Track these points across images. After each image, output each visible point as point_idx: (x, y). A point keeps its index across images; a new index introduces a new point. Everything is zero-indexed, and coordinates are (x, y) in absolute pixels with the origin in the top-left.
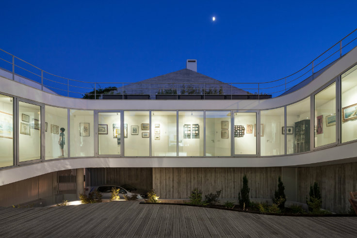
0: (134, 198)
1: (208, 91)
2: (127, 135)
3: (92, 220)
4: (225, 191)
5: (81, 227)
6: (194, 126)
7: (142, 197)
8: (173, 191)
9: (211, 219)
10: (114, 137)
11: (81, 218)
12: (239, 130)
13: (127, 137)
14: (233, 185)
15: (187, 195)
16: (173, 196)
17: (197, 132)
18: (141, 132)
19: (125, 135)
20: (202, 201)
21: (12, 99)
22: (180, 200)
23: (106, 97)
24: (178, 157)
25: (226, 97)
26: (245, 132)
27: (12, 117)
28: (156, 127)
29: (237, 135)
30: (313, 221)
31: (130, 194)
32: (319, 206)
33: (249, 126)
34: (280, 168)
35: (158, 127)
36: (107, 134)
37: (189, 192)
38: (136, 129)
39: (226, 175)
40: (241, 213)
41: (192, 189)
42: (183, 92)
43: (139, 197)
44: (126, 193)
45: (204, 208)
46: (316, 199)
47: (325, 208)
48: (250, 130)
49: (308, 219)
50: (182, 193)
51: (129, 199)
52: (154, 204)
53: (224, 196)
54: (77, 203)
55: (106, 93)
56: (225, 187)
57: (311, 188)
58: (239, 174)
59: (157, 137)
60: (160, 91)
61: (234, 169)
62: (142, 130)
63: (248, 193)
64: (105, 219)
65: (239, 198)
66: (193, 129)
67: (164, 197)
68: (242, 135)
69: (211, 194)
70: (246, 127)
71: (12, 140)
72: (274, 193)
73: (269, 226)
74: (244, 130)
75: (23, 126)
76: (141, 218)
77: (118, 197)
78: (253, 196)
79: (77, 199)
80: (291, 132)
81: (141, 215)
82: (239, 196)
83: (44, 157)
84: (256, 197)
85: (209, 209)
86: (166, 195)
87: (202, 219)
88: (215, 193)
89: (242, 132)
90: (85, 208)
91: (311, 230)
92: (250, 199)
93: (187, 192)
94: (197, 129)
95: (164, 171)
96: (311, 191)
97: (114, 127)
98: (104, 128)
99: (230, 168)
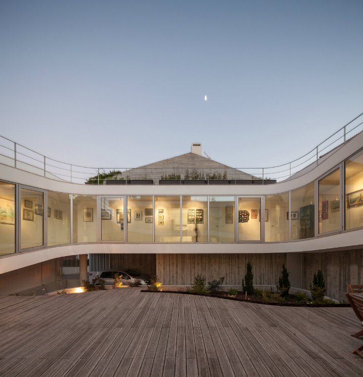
0: (137, 285)
1: (212, 175)
2: (130, 220)
3: (91, 310)
4: (230, 277)
5: (79, 318)
6: (197, 211)
7: (146, 282)
8: (177, 277)
9: (210, 310)
10: (118, 223)
11: (80, 308)
12: (244, 215)
13: (130, 222)
14: (237, 272)
15: (191, 281)
16: (177, 282)
17: (201, 217)
18: (144, 217)
19: (129, 221)
20: (205, 288)
21: (14, 186)
22: (183, 286)
23: (110, 183)
24: (181, 243)
25: (230, 182)
26: (250, 217)
27: (14, 203)
28: (160, 212)
29: (242, 220)
30: (314, 312)
31: (133, 280)
32: (321, 295)
33: (253, 211)
34: (285, 254)
35: (162, 212)
36: (111, 219)
37: (193, 278)
38: (140, 215)
39: (231, 260)
40: (242, 302)
41: (196, 275)
42: (187, 177)
43: (143, 282)
44: (130, 278)
45: (205, 297)
46: (319, 288)
47: (330, 296)
48: (254, 215)
49: (309, 309)
50: (185, 279)
51: (131, 285)
52: (155, 292)
53: (228, 282)
54: (79, 290)
55: (109, 179)
56: (230, 273)
57: (315, 275)
58: (244, 260)
59: (161, 222)
60: (164, 177)
61: (238, 255)
62: (146, 215)
63: (252, 279)
64: (104, 309)
65: (243, 285)
66: (197, 214)
67: (168, 283)
68: (246, 220)
69: (215, 281)
70: (250, 212)
71: (14, 226)
72: (278, 280)
73: (269, 317)
74: (248, 215)
75: (25, 212)
76: (141, 308)
77: (121, 283)
78: (258, 282)
79: (79, 286)
80: (296, 217)
81: (141, 305)
82: (243, 283)
83: (46, 244)
84: (261, 284)
85: (210, 298)
86: (170, 281)
87: (201, 309)
88: (218, 280)
89: (246, 218)
90: (85, 297)
91: (311, 322)
92: (254, 285)
93: (191, 277)
94: (200, 214)
95: (168, 257)
96: (315, 278)
97: (117, 213)
98: (108, 213)
99: (235, 254)
